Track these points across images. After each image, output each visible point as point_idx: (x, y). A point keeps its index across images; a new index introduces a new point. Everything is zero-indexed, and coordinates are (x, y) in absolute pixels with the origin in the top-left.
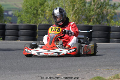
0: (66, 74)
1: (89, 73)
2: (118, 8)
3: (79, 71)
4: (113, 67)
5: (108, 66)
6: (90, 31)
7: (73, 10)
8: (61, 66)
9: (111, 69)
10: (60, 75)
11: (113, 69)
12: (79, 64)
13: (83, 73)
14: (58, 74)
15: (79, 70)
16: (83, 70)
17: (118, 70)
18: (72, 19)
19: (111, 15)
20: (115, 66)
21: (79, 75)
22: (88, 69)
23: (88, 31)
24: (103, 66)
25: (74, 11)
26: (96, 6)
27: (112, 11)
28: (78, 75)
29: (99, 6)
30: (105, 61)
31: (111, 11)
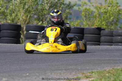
0: (13, 78)
1: (39, 78)
2: (73, 7)
3: (28, 76)
4: (65, 71)
5: (60, 70)
6: (42, 32)
7: (23, 8)
8: (8, 69)
9: (64, 74)
10: (6, 79)
11: (66, 73)
12: (28, 68)
13: (32, 77)
14: (4, 79)
15: (27, 74)
16: (32, 74)
17: (71, 75)
18: (22, 19)
19: (65, 15)
20: (68, 70)
21: (28, 80)
22: (38, 73)
23: (40, 33)
24: (54, 70)
25: (24, 10)
26: (49, 5)
27: (67, 10)
28: (26, 79)
29: (53, 5)
30: (57, 64)
31: (65, 11)
